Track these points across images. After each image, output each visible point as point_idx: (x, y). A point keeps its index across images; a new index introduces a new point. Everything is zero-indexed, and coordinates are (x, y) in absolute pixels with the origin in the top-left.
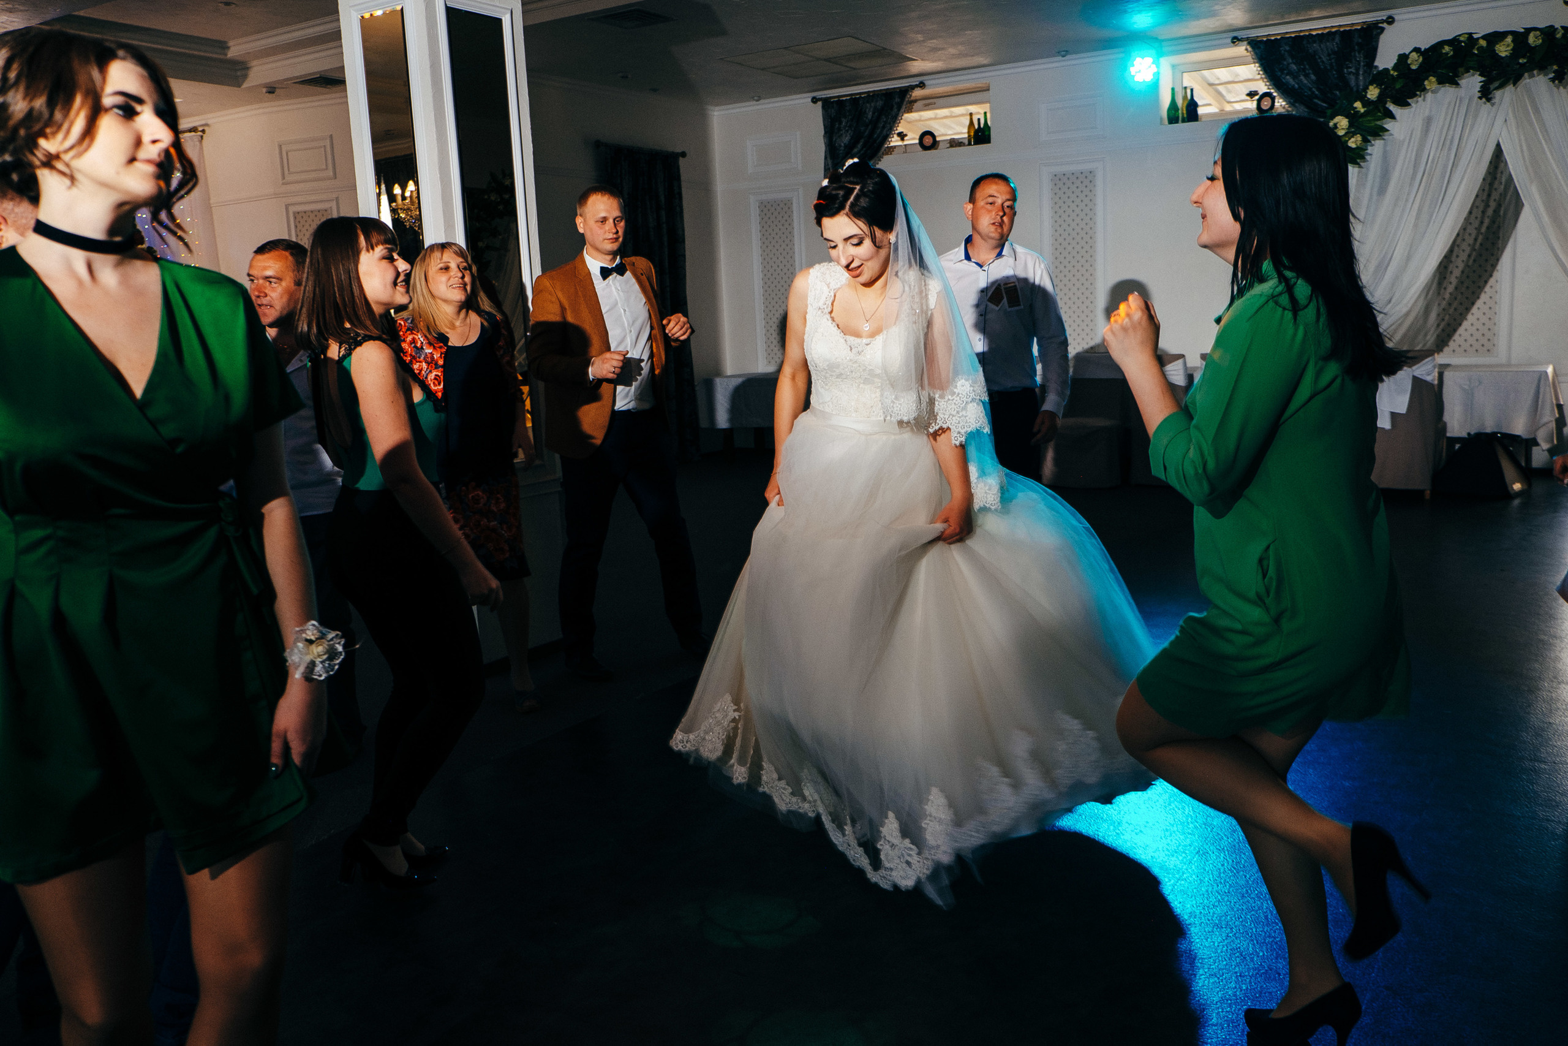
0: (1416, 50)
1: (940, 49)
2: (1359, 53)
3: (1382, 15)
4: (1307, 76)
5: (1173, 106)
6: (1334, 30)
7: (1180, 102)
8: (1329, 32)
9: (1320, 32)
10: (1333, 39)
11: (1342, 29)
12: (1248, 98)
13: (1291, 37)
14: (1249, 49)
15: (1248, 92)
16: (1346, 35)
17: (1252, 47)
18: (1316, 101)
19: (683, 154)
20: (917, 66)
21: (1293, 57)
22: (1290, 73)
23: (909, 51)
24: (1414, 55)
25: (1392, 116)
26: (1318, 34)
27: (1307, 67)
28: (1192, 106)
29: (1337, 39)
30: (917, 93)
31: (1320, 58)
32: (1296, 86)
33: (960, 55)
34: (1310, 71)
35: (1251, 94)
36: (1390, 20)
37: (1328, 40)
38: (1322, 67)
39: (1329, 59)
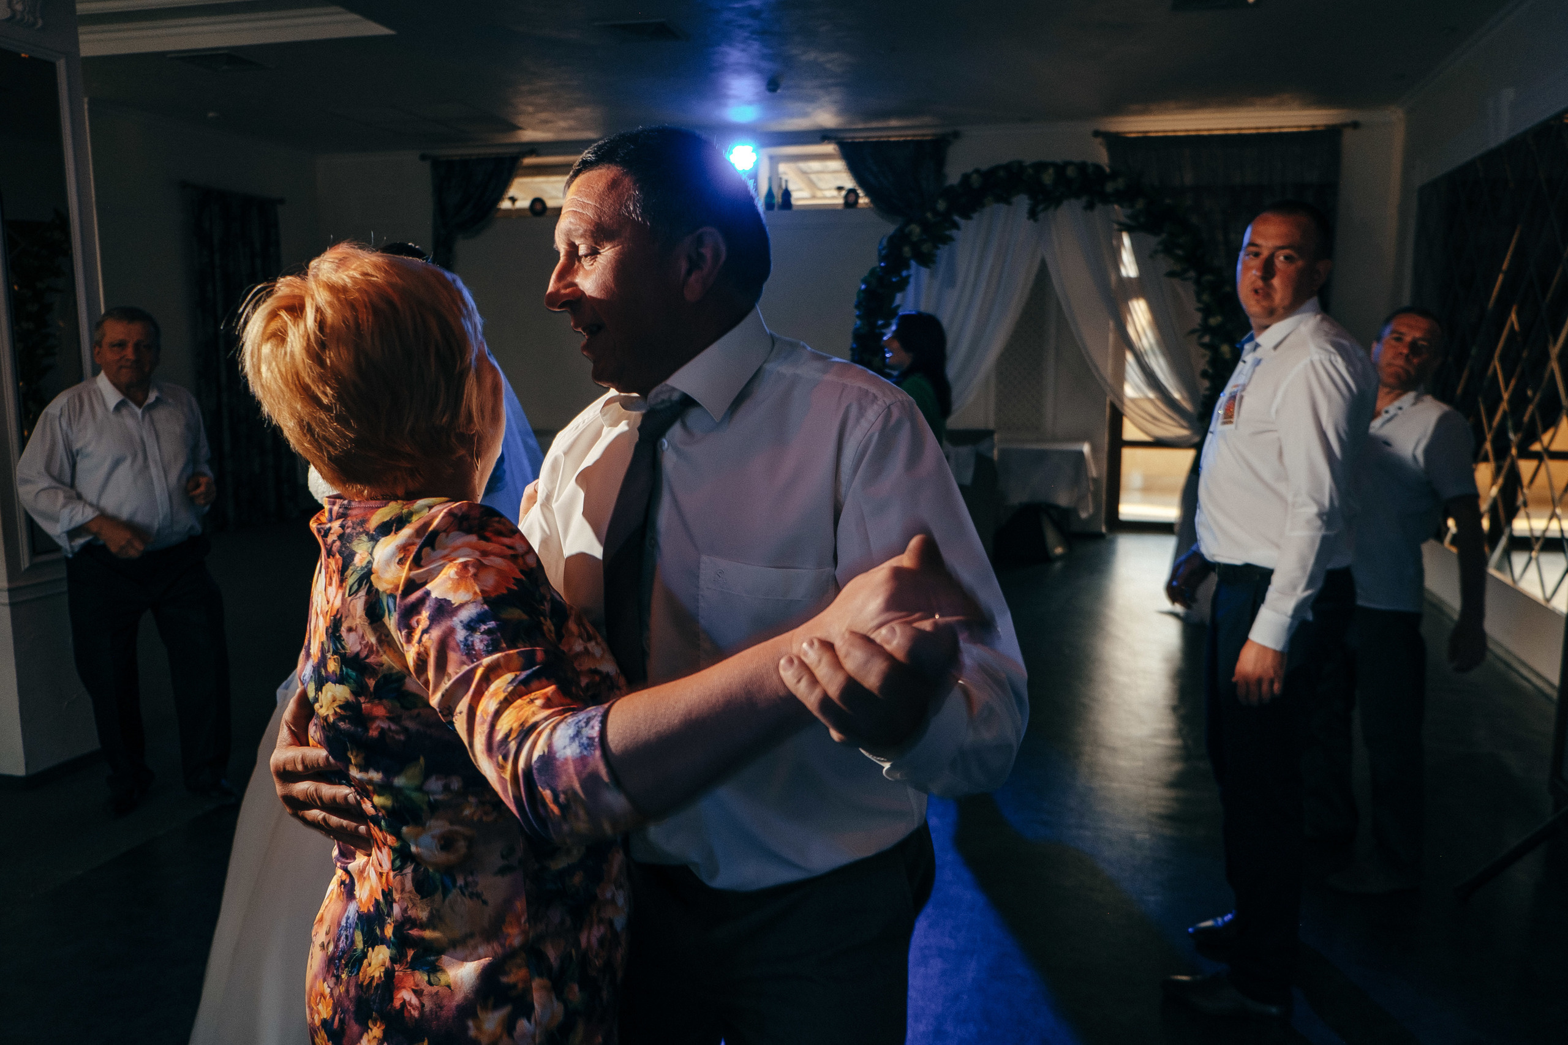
0: (977, 171)
1: (551, 122)
2: (933, 161)
3: (952, 130)
5: (770, 194)
6: (909, 138)
7: (775, 190)
8: (904, 140)
9: (898, 139)
11: (915, 139)
12: (837, 192)
13: (873, 142)
14: (837, 149)
15: (837, 187)
16: (919, 144)
17: (840, 147)
18: (895, 201)
19: (281, 201)
20: (529, 135)
21: (874, 159)
22: (872, 174)
23: (521, 120)
24: (975, 176)
25: (956, 226)
26: (896, 141)
27: (886, 169)
28: (787, 194)
29: (911, 147)
30: (528, 161)
31: (897, 163)
33: (570, 129)
34: (889, 173)
35: (840, 189)
36: (956, 135)
37: (904, 147)
38: (899, 170)
39: (905, 165)
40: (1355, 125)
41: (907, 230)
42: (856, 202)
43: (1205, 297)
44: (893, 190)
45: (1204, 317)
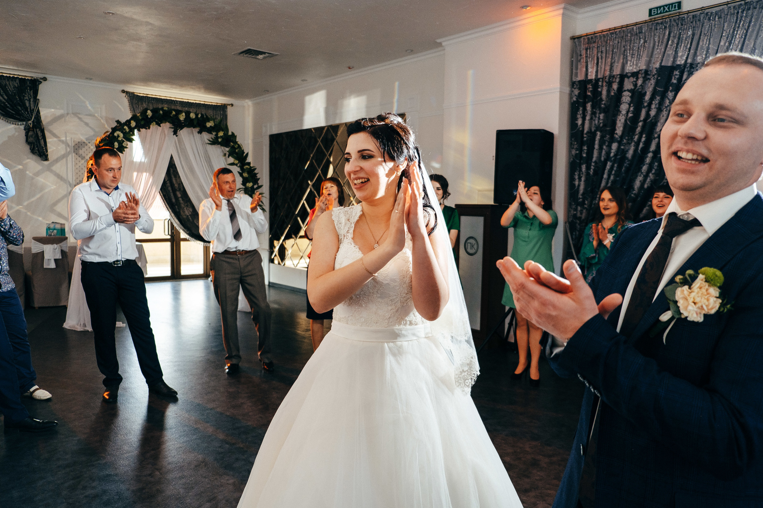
2: (30, 91)
3: (42, 76)
6: (16, 76)
8: (13, 77)
9: (8, 75)
10: (15, 81)
11: (20, 77)
16: (23, 81)
18: (8, 109)
25: (135, 135)
29: (18, 81)
31: (8, 88)
36: (45, 79)
37: (12, 80)
38: (10, 93)
39: (14, 90)
40: (232, 105)
41: (116, 134)
43: (245, 175)
44: (7, 103)
45: (244, 183)
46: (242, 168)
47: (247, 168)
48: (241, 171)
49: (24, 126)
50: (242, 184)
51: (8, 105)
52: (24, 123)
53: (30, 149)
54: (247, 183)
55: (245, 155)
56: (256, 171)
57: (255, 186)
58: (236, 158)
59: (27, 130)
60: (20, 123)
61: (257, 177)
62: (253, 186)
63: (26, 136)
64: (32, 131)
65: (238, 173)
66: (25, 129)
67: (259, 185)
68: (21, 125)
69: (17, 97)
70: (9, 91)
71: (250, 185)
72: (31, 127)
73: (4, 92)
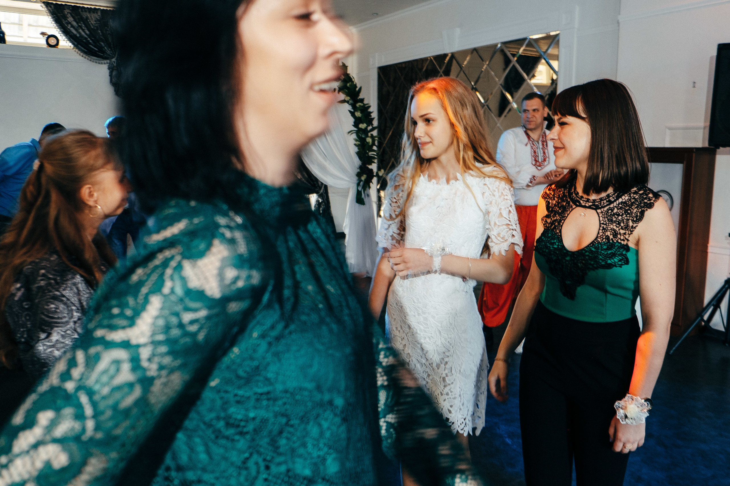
4: (83, 30)
6: (97, 7)
8: (94, 8)
9: (89, 7)
10: (97, 13)
11: (102, 8)
12: (41, 36)
13: (71, 5)
14: (44, 6)
15: (40, 32)
17: (47, 6)
18: (91, 46)
21: (73, 17)
22: (72, 26)
26: (88, 8)
27: (83, 25)
29: (99, 13)
31: (90, 22)
32: (78, 35)
34: (86, 28)
35: (43, 34)
37: (94, 12)
38: (92, 27)
39: (96, 24)
42: (57, 44)
43: (358, 114)
44: (89, 39)
45: (356, 125)
46: (354, 106)
47: (360, 106)
48: (352, 110)
49: (108, 65)
50: (353, 125)
51: (91, 41)
52: (108, 61)
53: (115, 91)
54: (359, 124)
55: (357, 89)
56: (370, 110)
57: (370, 128)
58: (347, 95)
59: (111, 69)
60: (103, 62)
61: (371, 116)
62: (366, 128)
63: (110, 76)
64: (115, 70)
65: (349, 112)
66: (109, 68)
67: (374, 126)
68: (105, 64)
69: (100, 32)
70: (91, 25)
71: (363, 126)
72: (115, 65)
73: (86, 26)
